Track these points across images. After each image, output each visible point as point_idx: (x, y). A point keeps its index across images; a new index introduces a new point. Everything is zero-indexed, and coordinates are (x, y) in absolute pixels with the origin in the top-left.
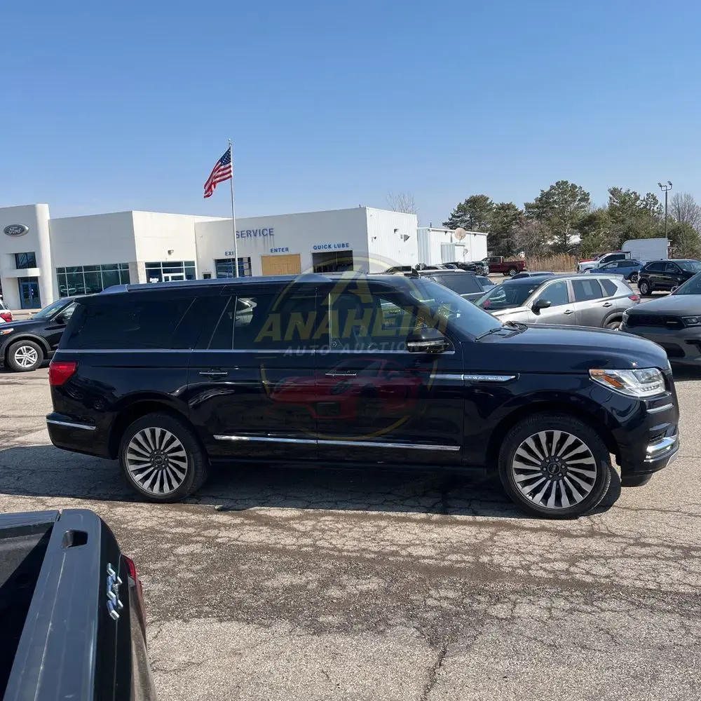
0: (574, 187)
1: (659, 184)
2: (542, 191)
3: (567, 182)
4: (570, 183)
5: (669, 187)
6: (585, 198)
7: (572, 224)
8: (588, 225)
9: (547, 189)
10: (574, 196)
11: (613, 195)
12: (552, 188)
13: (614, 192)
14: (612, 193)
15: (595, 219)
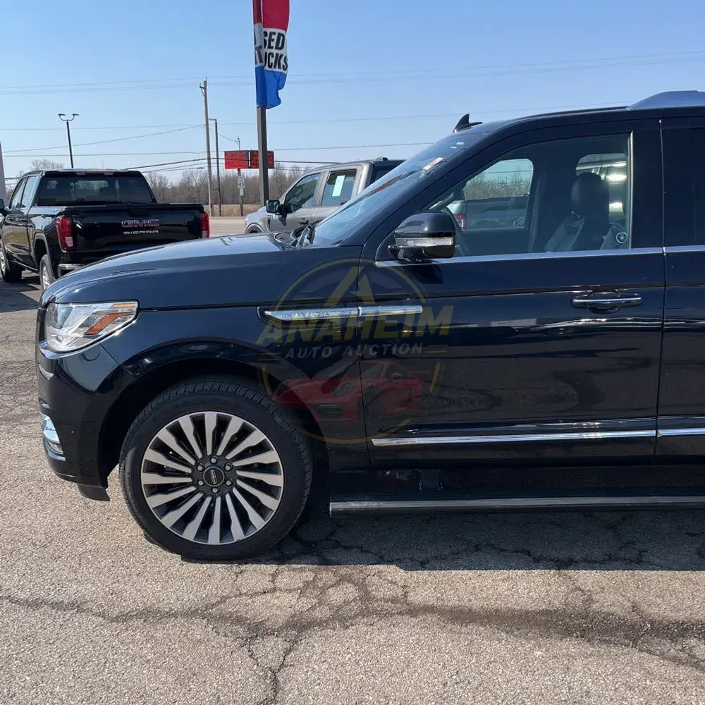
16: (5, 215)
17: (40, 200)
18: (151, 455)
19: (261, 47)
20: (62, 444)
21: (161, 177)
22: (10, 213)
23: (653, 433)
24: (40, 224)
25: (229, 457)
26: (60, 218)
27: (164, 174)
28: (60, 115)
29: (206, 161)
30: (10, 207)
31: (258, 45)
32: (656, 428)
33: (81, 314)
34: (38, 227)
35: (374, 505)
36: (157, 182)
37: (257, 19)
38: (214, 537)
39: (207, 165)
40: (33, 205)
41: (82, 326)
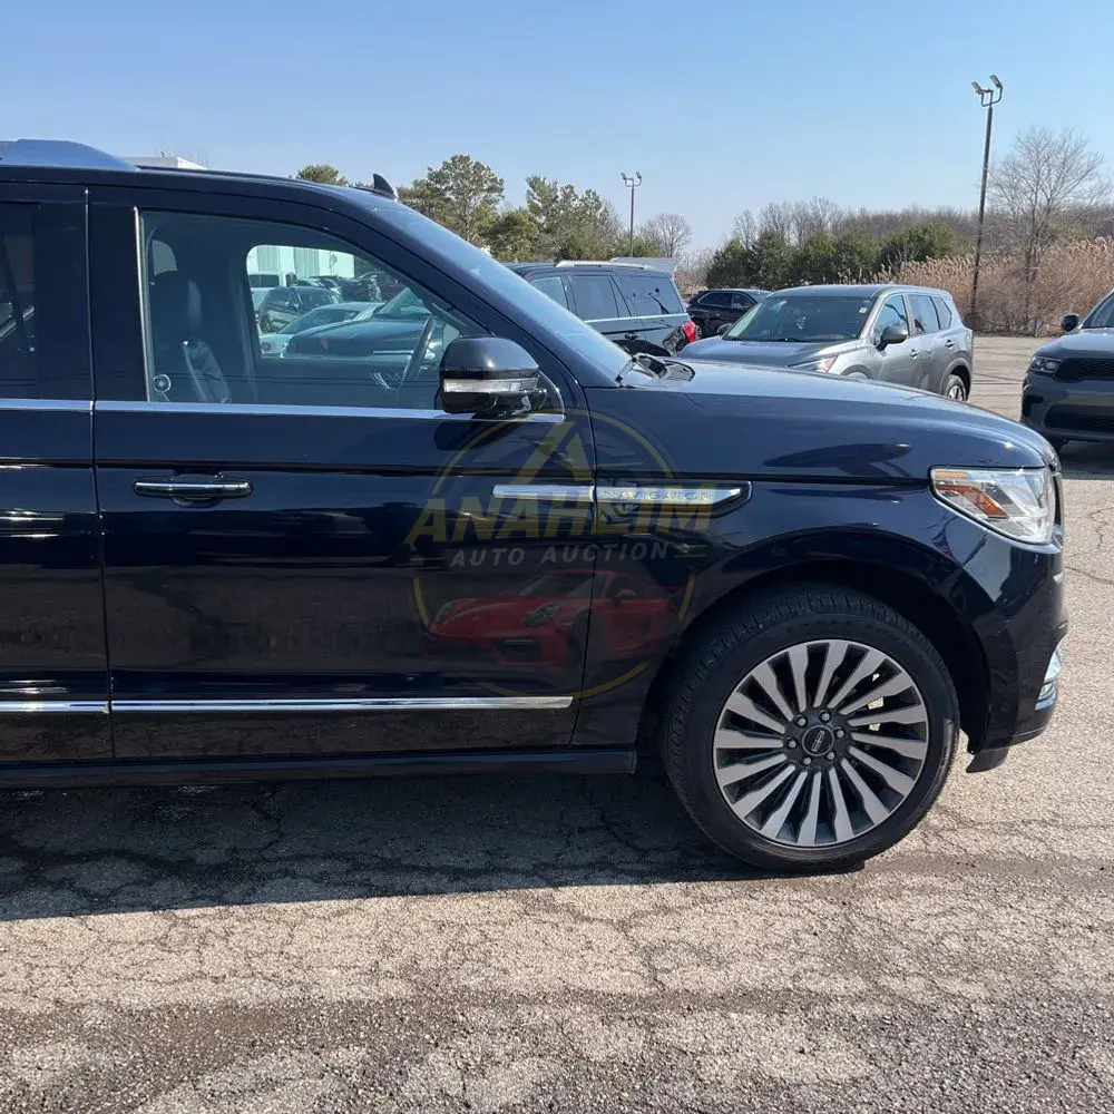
0: (478, 166)
1: (623, 174)
2: (430, 169)
3: (468, 158)
4: (473, 160)
5: (637, 181)
6: (496, 187)
7: (480, 228)
8: (503, 232)
9: (437, 168)
10: (479, 181)
11: (533, 187)
12: (446, 166)
13: (535, 183)
14: (532, 185)
15: (515, 224)
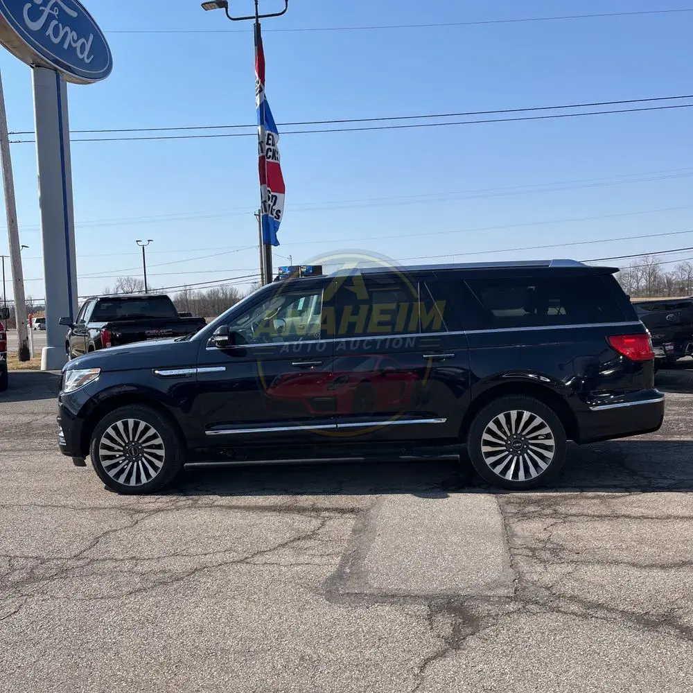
16: (73, 329)
17: (95, 317)
18: (104, 441)
19: (265, 201)
20: (65, 437)
21: (232, 289)
22: (76, 327)
23: (335, 426)
24: (93, 333)
25: (140, 442)
26: (104, 330)
27: (234, 287)
28: (137, 241)
29: (260, 277)
30: (77, 323)
31: (263, 200)
32: (336, 424)
33: (76, 375)
34: (92, 337)
35: (206, 463)
36: (228, 293)
37: (263, 181)
38: (133, 482)
39: (260, 280)
40: (90, 321)
41: (76, 380)
